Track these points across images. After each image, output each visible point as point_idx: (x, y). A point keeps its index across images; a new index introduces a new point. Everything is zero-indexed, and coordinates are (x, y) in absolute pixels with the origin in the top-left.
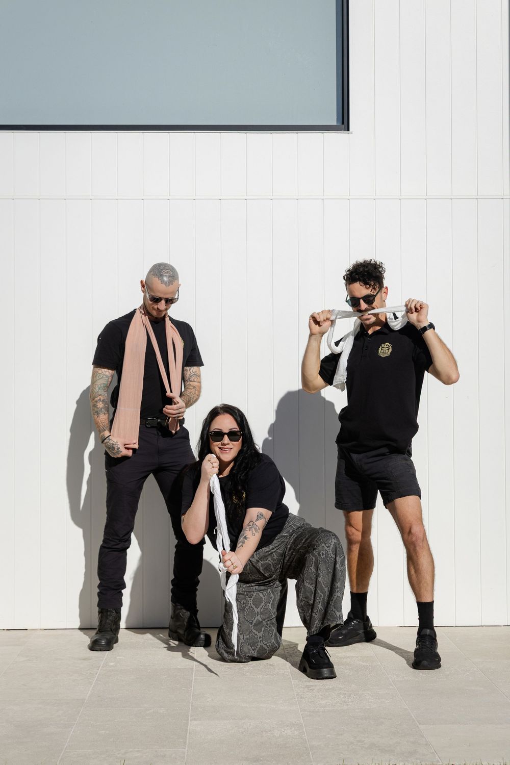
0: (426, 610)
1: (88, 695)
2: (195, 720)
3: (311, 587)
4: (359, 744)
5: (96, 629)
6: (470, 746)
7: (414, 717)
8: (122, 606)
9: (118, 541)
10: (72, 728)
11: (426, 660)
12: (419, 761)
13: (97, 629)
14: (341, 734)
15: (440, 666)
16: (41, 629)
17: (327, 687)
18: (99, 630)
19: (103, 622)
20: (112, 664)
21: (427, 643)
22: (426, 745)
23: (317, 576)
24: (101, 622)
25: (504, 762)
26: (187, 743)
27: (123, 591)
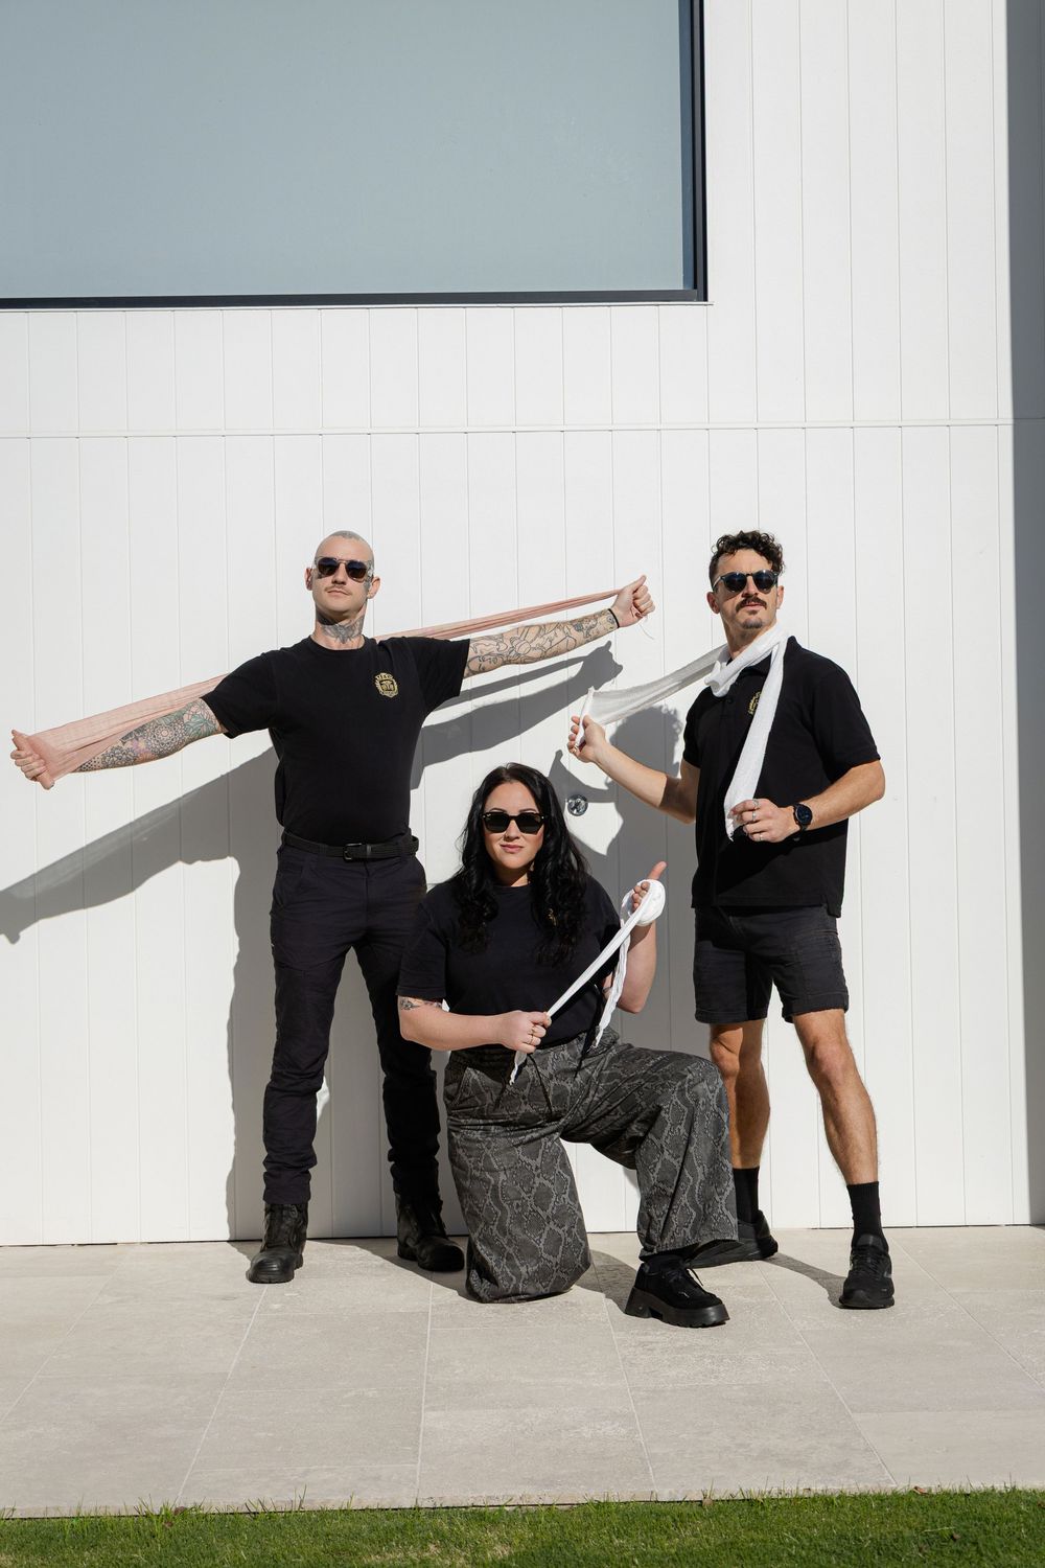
0: (864, 1199)
1: (233, 1365)
2: (433, 1409)
3: (675, 1163)
4: (740, 1450)
5: (261, 1240)
6: (947, 1451)
7: (841, 1399)
8: (309, 1198)
9: (297, 1077)
10: (205, 1427)
11: (864, 1290)
12: (852, 1481)
13: (264, 1242)
14: (708, 1433)
15: (892, 1303)
16: (142, 1243)
17: (678, 1344)
18: (266, 1244)
19: (275, 1229)
20: (276, 1306)
21: (869, 1261)
22: (866, 1450)
23: (689, 1142)
24: (269, 1229)
25: (1013, 1481)
26: (420, 1453)
27: (310, 1170)
